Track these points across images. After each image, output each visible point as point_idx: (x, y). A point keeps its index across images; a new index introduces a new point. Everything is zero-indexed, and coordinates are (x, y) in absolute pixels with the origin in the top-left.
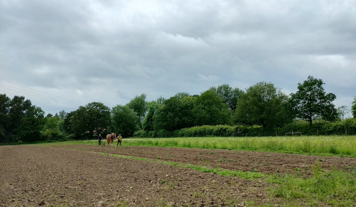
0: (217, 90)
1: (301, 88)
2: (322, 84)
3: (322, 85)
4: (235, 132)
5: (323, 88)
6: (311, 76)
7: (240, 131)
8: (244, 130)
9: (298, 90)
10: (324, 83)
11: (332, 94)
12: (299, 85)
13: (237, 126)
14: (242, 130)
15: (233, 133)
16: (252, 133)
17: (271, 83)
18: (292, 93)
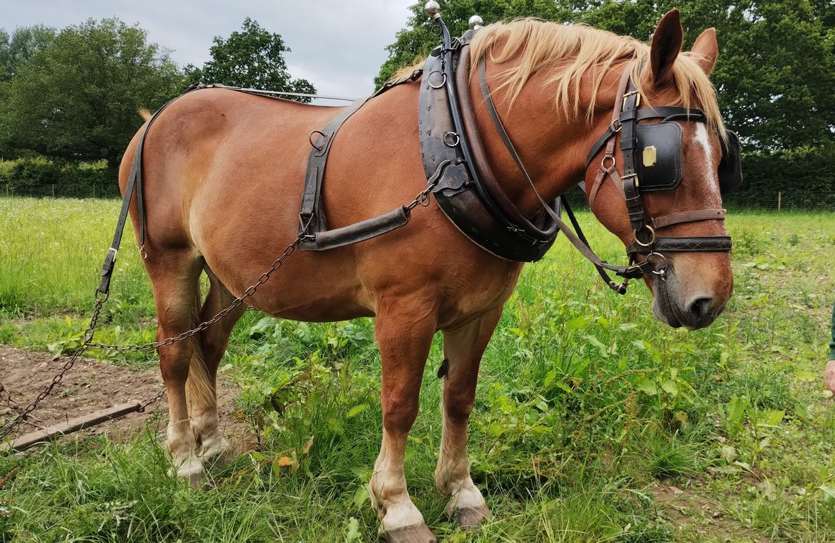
0: (10, 41)
1: (218, 53)
2: (283, 49)
3: (282, 54)
4: (13, 179)
5: (284, 63)
6: (253, 20)
7: (30, 176)
8: (46, 174)
9: (211, 59)
10: (289, 49)
11: (305, 82)
12: (216, 44)
13: (21, 161)
14: (37, 173)
15: (7, 182)
16: (70, 188)
17: (138, 28)
18: (191, 67)
